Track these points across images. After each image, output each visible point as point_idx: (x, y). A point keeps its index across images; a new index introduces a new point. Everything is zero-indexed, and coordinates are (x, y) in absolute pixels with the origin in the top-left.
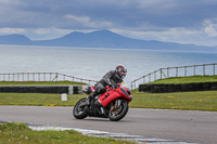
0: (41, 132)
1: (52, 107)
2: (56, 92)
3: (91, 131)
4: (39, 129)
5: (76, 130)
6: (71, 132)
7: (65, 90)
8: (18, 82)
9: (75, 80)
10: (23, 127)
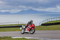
0: (15, 38)
1: (18, 31)
2: (19, 27)
3: (29, 38)
4: (14, 38)
5: (25, 37)
6: (23, 38)
7: (21, 26)
8: (8, 25)
9: (24, 24)
10: (10, 37)
